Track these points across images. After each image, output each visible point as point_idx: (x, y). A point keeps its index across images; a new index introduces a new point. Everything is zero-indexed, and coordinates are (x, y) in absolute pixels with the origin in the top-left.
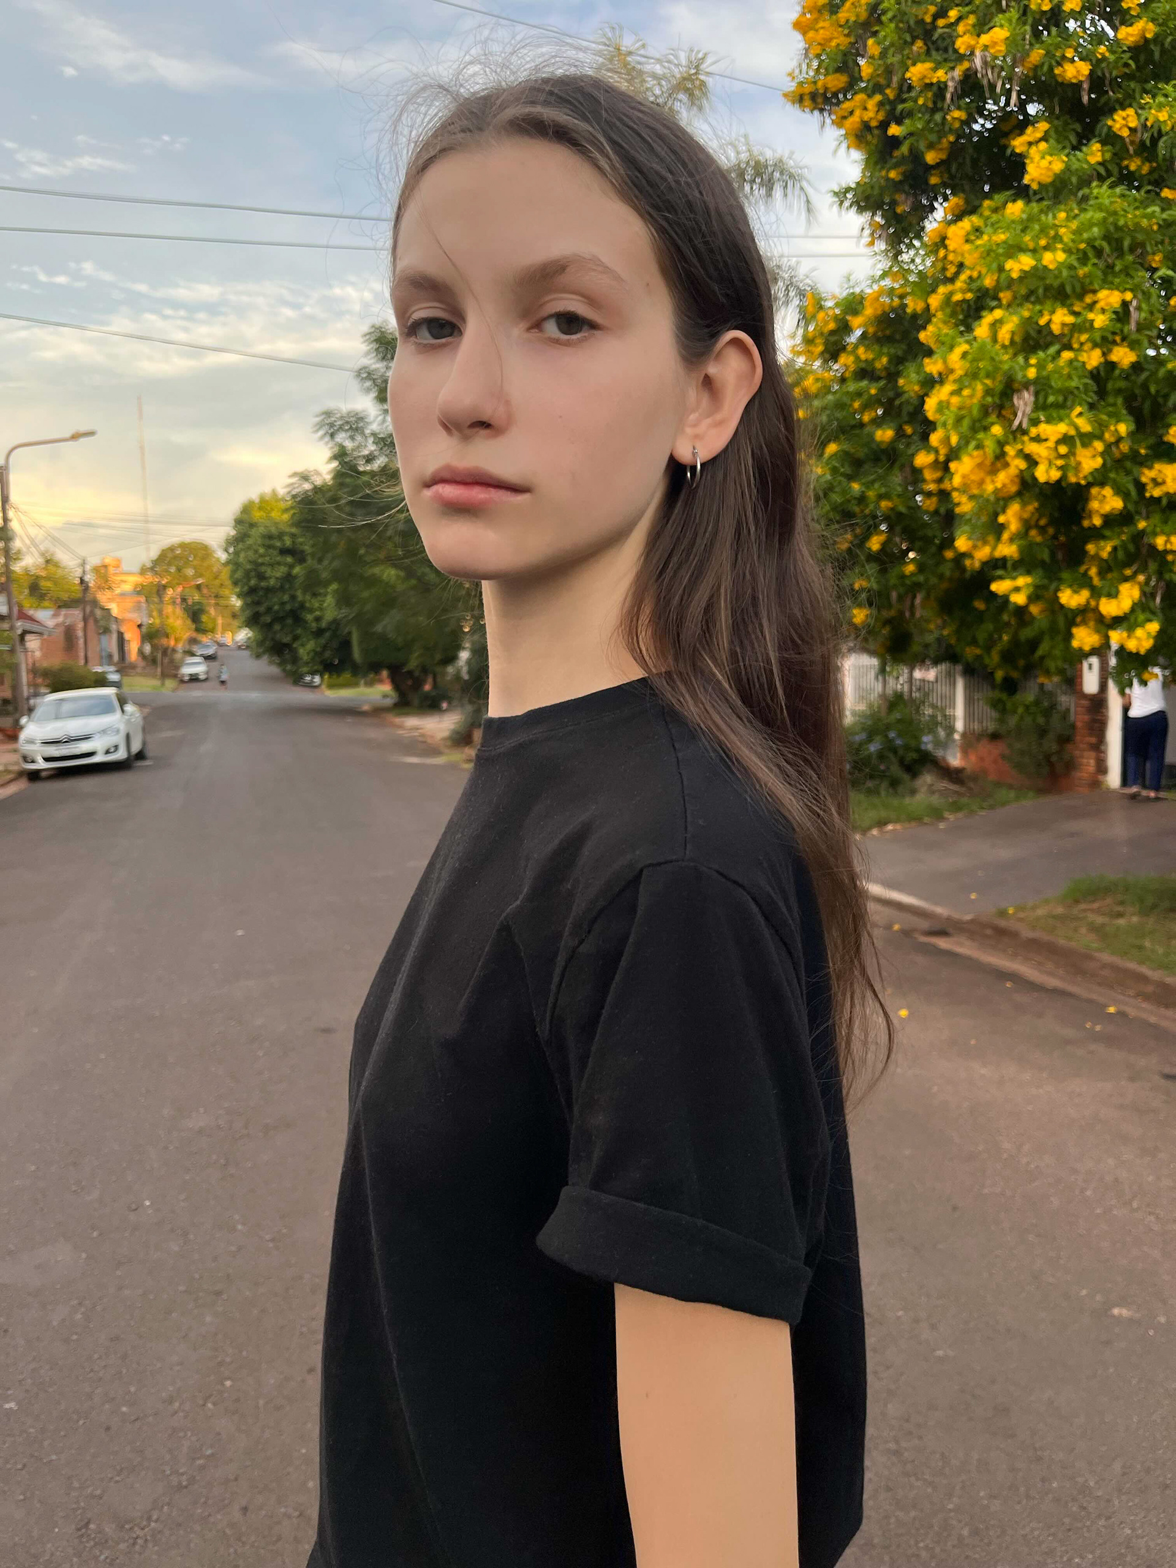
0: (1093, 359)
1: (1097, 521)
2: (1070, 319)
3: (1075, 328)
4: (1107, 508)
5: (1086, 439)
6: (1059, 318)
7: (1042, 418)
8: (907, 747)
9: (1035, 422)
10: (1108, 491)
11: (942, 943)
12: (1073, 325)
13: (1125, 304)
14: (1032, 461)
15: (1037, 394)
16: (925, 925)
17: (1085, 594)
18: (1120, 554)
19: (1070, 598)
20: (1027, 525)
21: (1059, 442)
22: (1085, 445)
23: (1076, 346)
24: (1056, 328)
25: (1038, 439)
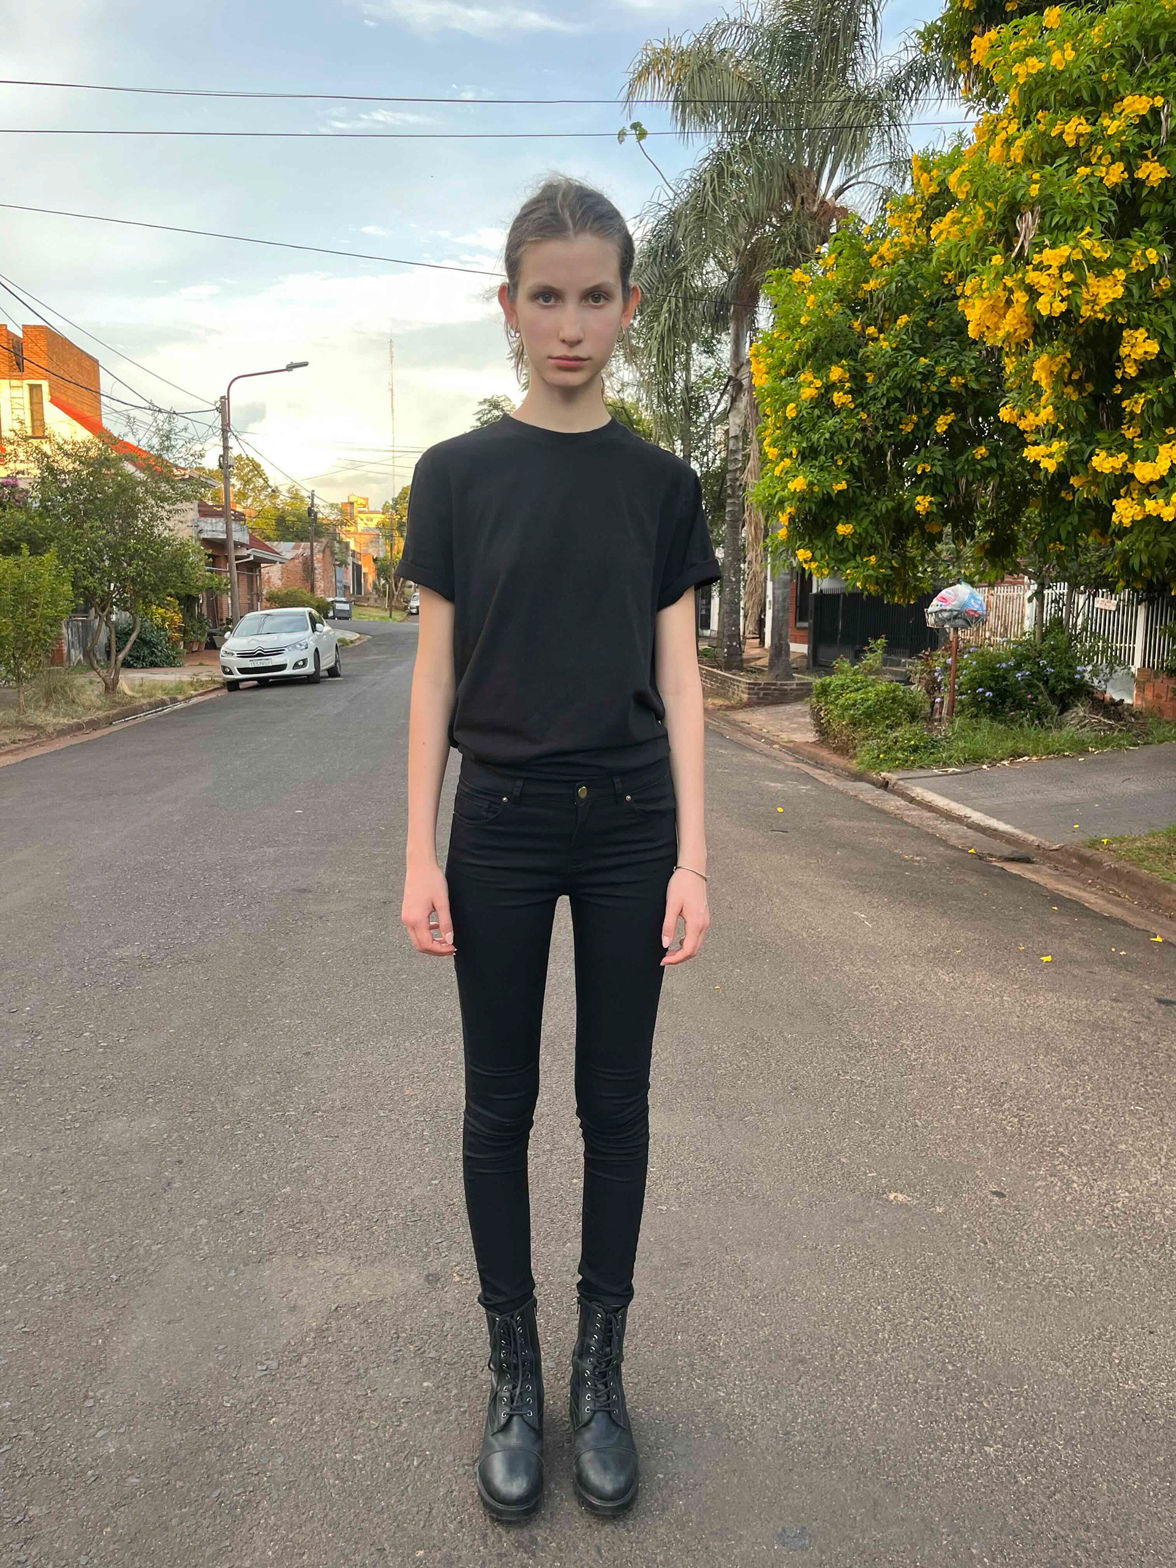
0: (1115, 174)
1: (1132, 371)
2: (1085, 129)
3: (1094, 139)
4: (1138, 353)
5: (1102, 269)
6: (1075, 127)
7: (1047, 242)
8: (1059, 677)
9: (1040, 247)
10: (1141, 334)
11: (1014, 869)
12: (1091, 135)
13: (1155, 111)
14: (1033, 293)
15: (1043, 215)
16: (1007, 850)
17: (1123, 457)
18: (1157, 409)
19: (1104, 462)
20: (1059, 380)
21: (1061, 269)
22: (1100, 274)
23: (1094, 161)
24: (1070, 140)
25: (1039, 268)
